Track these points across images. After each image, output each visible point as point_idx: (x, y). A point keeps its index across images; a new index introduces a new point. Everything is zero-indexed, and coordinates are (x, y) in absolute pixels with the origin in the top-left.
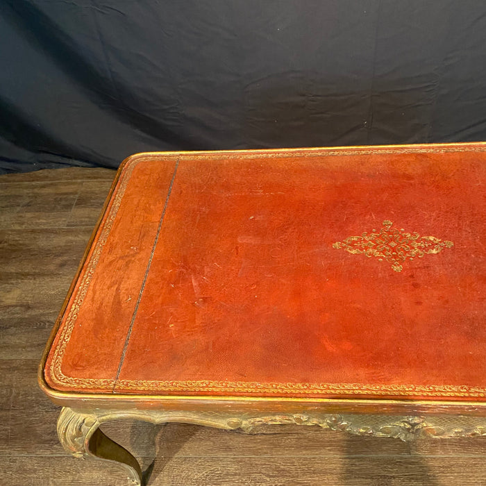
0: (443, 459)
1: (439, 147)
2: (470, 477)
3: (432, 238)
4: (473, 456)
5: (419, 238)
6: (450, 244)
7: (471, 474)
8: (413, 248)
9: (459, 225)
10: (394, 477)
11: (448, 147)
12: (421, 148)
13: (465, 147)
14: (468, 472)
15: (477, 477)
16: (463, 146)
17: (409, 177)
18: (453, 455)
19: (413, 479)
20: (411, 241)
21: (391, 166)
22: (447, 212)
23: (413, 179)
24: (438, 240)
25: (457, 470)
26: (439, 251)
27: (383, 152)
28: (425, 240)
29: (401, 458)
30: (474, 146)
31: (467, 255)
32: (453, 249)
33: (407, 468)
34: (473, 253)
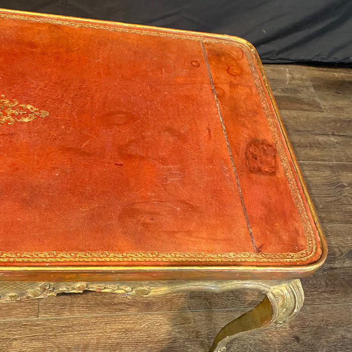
0: (67, 320)
1: (76, 21)
2: (89, 334)
3: (29, 107)
4: (96, 315)
5: (17, 105)
6: (45, 114)
7: (89, 331)
8: (6, 115)
9: (62, 96)
10: (16, 339)
11: (84, 22)
12: (57, 20)
13: (101, 24)
14: (86, 330)
15: (94, 334)
16: (99, 24)
17: (33, 45)
18: (78, 315)
19: (34, 340)
20: (7, 108)
21: (19, 33)
22: (56, 83)
23: (36, 47)
24: (35, 109)
25: (77, 329)
26: (31, 120)
27: (18, 17)
28: (22, 108)
29: (28, 321)
30: (109, 25)
31: (58, 125)
32: (47, 118)
33: (31, 330)
34: (65, 125)
